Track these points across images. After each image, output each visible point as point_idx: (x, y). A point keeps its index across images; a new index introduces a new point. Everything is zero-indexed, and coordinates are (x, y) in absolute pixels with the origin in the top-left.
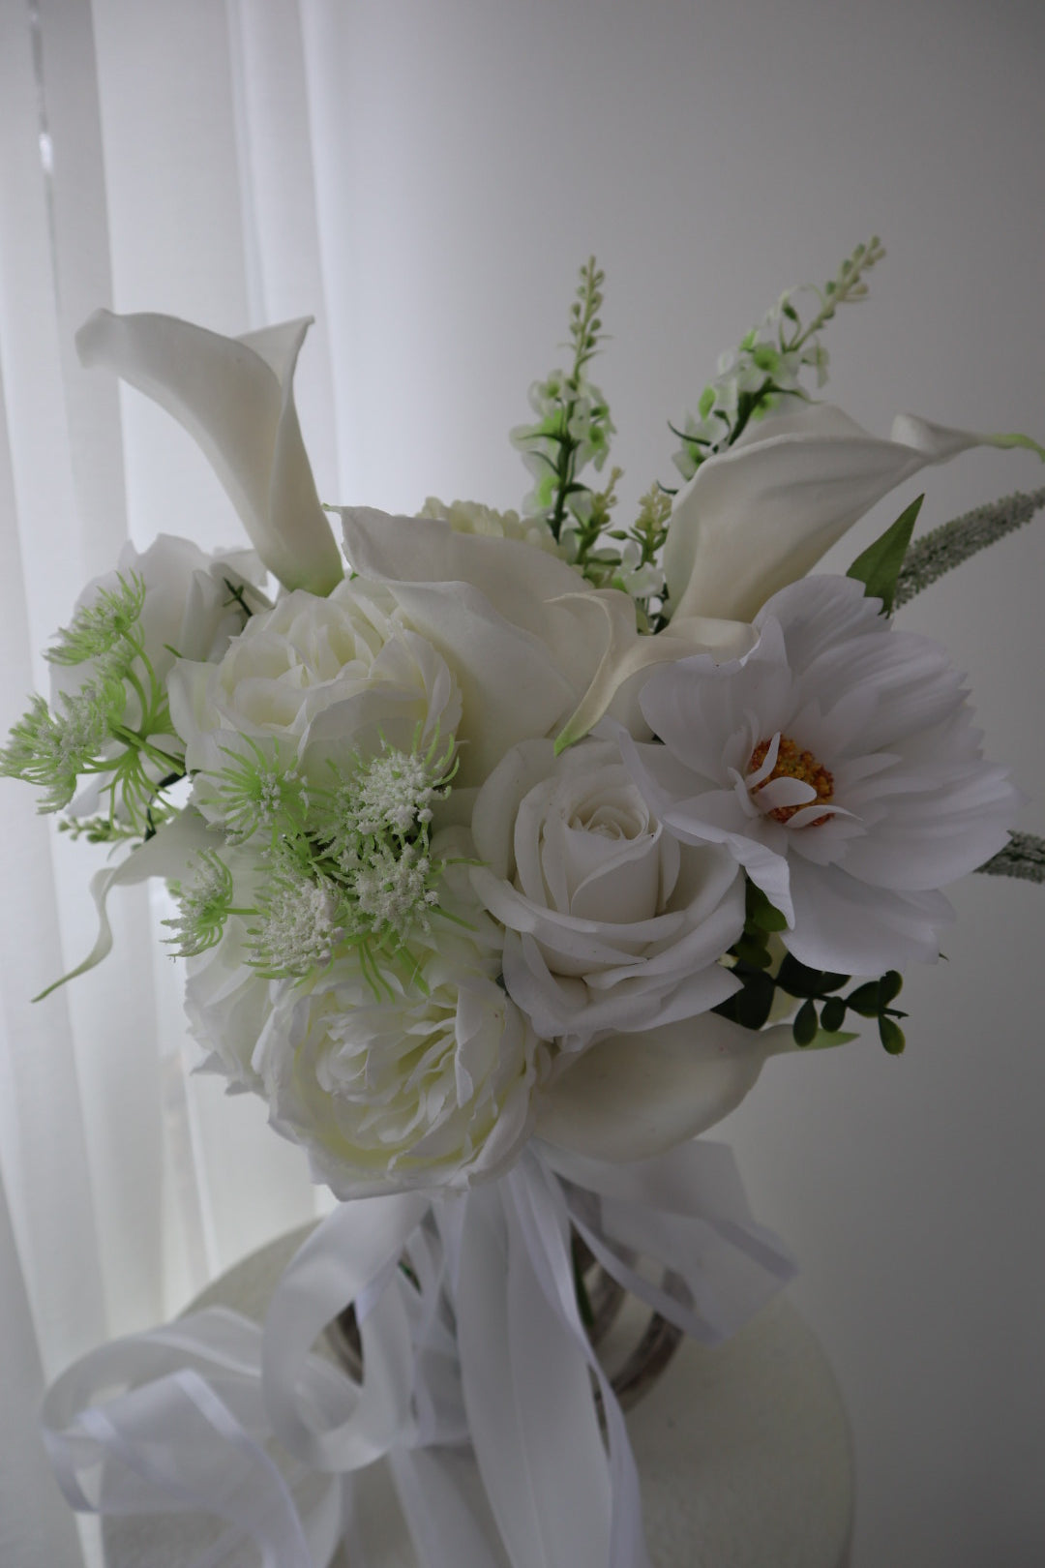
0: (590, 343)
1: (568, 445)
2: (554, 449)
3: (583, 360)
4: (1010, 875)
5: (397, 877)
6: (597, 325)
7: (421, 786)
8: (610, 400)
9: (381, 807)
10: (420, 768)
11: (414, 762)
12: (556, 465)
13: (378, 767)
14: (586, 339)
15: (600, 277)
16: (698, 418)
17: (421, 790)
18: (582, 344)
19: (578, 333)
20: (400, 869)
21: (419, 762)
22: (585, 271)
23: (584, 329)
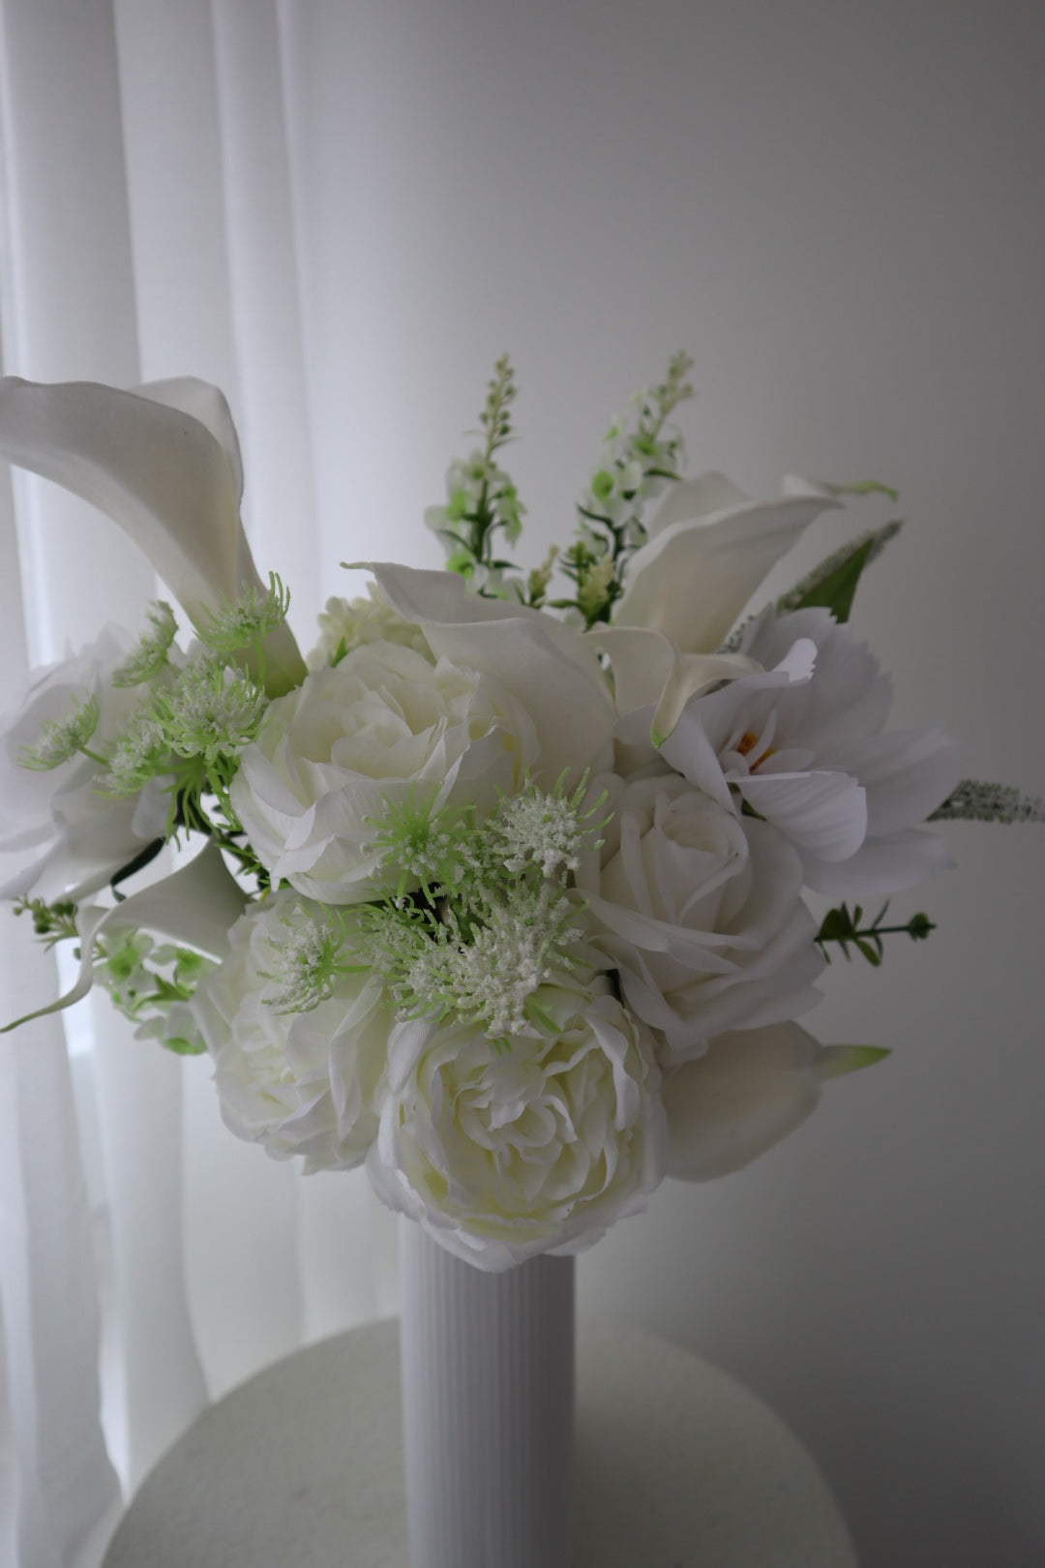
0: (505, 430)
1: (482, 521)
2: (465, 530)
3: (493, 447)
5: (537, 912)
6: (505, 416)
7: (570, 834)
8: (516, 482)
9: (527, 846)
10: (570, 815)
11: (563, 808)
12: (469, 543)
13: (523, 806)
14: (500, 426)
15: (510, 373)
16: (594, 499)
17: (569, 837)
18: (494, 431)
19: (490, 422)
20: (540, 906)
21: (568, 809)
22: (500, 366)
23: (494, 417)
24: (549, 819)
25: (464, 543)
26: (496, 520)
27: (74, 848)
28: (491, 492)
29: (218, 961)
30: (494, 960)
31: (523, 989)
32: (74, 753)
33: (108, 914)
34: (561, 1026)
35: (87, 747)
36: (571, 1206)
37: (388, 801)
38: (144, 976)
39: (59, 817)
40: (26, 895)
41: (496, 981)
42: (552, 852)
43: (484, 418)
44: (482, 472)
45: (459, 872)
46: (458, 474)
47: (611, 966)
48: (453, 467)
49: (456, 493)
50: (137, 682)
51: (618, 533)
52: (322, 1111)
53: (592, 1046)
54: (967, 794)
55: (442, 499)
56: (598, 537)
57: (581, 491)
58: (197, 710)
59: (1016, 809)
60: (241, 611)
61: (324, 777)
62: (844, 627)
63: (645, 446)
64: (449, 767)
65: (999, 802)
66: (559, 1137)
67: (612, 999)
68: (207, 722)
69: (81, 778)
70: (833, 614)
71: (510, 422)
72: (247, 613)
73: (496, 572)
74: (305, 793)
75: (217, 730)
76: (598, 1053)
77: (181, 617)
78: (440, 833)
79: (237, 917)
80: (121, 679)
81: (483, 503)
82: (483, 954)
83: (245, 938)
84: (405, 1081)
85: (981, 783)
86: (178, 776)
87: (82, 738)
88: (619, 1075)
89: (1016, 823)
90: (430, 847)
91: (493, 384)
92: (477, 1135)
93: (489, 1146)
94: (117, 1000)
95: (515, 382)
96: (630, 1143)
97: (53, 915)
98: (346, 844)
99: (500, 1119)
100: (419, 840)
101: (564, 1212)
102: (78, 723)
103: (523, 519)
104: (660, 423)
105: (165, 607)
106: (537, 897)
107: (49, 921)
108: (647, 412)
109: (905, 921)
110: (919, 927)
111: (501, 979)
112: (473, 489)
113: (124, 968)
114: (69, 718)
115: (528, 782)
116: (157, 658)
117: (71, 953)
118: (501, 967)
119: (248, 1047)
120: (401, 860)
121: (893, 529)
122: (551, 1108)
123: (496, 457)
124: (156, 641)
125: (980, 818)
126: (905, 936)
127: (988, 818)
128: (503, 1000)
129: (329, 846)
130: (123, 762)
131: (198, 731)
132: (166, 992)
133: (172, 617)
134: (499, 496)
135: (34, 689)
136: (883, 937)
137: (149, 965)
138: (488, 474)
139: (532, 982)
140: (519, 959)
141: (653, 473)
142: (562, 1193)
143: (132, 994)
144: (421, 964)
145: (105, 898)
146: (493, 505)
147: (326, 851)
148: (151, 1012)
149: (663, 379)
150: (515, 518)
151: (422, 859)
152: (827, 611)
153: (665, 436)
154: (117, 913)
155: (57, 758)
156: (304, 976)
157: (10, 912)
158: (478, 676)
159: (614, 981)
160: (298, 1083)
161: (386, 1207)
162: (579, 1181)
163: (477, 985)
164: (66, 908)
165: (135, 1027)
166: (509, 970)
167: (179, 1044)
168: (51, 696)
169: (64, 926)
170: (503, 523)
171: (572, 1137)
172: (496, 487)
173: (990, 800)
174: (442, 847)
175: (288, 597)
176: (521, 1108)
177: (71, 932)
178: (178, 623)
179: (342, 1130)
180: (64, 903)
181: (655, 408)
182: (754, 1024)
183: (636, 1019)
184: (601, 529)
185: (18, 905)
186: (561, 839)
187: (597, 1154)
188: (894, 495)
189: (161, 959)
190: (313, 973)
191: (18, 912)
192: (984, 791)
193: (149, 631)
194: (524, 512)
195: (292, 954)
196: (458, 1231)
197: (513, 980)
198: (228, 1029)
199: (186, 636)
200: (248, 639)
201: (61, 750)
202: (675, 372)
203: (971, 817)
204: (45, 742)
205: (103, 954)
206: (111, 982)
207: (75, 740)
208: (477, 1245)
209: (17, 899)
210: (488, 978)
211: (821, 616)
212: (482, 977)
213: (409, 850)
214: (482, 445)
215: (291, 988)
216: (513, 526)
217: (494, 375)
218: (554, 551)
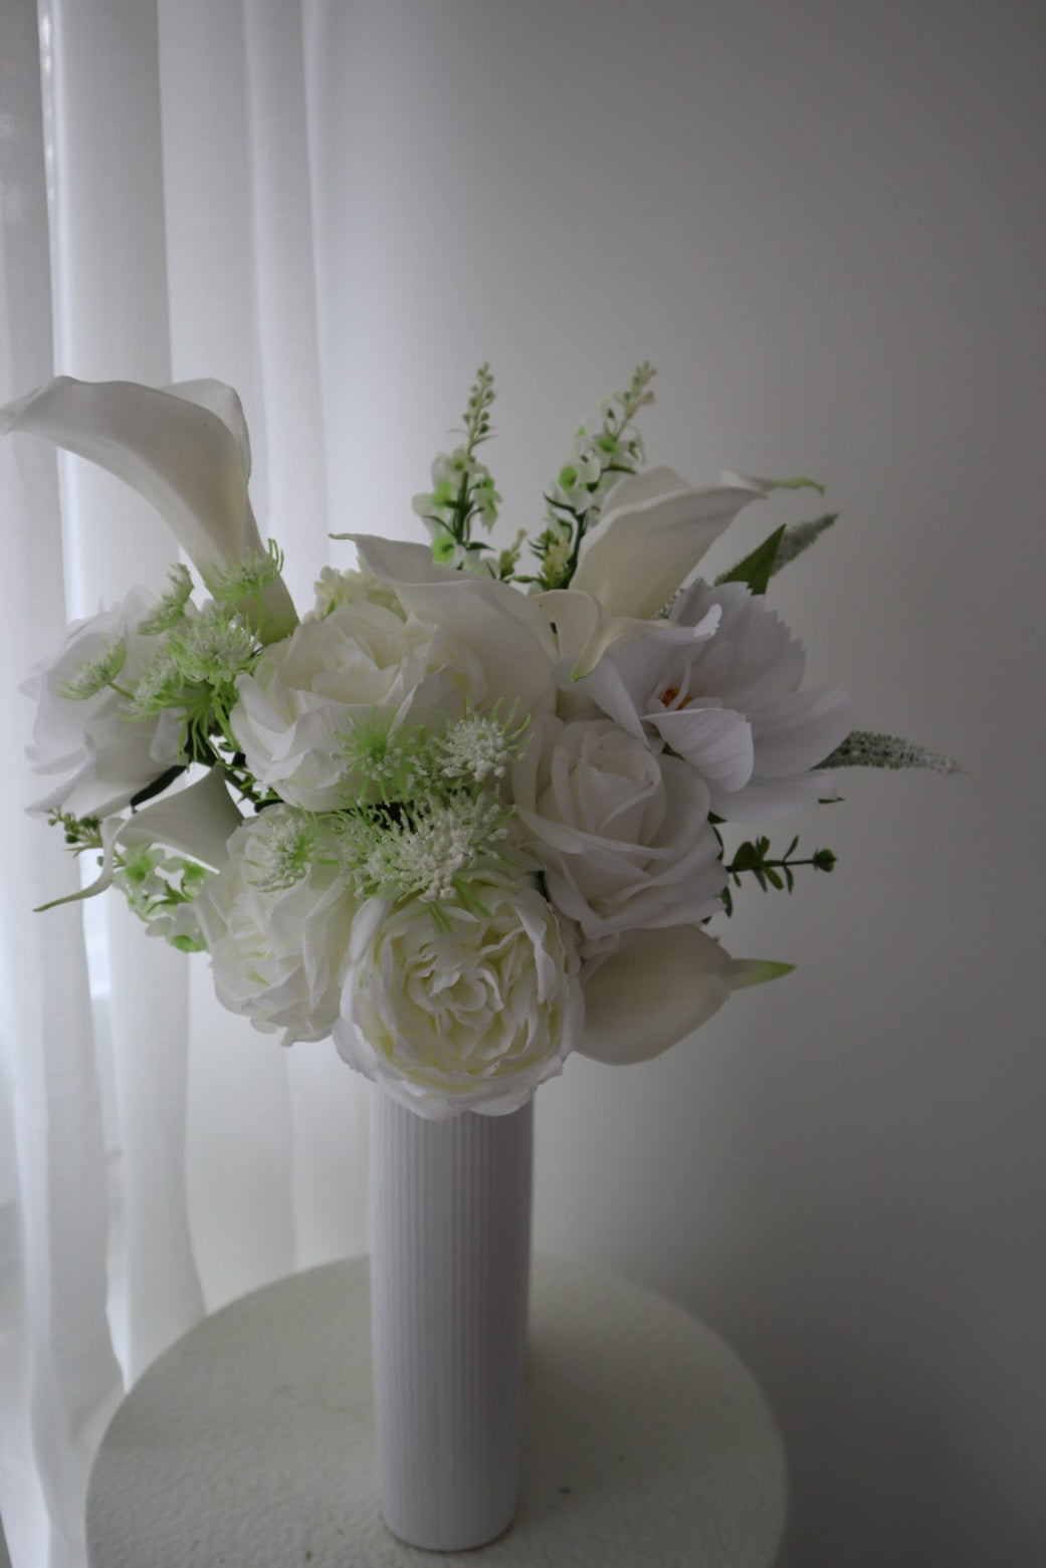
0: (484, 429)
1: (462, 509)
2: (448, 515)
3: (474, 443)
4: (845, 765)
5: (473, 815)
6: (486, 417)
7: (499, 749)
8: (493, 475)
9: (463, 759)
10: (499, 734)
11: (495, 729)
12: (451, 527)
13: (464, 727)
14: (480, 426)
15: (490, 379)
16: (561, 491)
17: (498, 751)
18: (475, 430)
19: (472, 422)
20: (476, 810)
21: (499, 729)
22: (481, 373)
23: (476, 418)
24: (482, 737)
25: (447, 528)
26: (475, 507)
27: (101, 770)
28: (471, 483)
29: (217, 872)
30: (431, 844)
31: (453, 865)
32: (103, 686)
33: (123, 825)
34: (493, 910)
35: (114, 682)
36: (498, 1064)
37: (354, 719)
38: (156, 882)
39: (89, 741)
40: (59, 808)
41: (431, 859)
42: (483, 762)
43: (467, 418)
44: (462, 466)
45: (411, 780)
46: (441, 466)
47: (538, 868)
48: (437, 461)
49: (440, 482)
50: (160, 630)
51: (581, 519)
52: (296, 982)
53: (520, 930)
54: (862, 743)
55: (428, 488)
56: (563, 523)
57: (549, 481)
58: (204, 645)
59: (902, 756)
60: (244, 569)
61: (304, 701)
62: (759, 597)
63: (608, 444)
64: (406, 694)
65: (888, 750)
66: (489, 1005)
67: (537, 894)
68: (212, 655)
69: (110, 707)
70: (749, 587)
71: (488, 422)
72: (248, 570)
73: (474, 552)
74: (289, 713)
75: (220, 661)
76: (523, 936)
77: (196, 578)
78: (395, 747)
79: (235, 828)
80: (146, 629)
81: (464, 491)
82: (423, 839)
83: (241, 849)
84: (362, 955)
85: (875, 734)
86: (188, 707)
87: (111, 673)
88: (539, 953)
89: (903, 770)
90: (387, 757)
91: (475, 389)
92: (421, 1001)
93: (429, 1008)
94: (132, 902)
95: (493, 387)
96: (551, 1017)
97: (82, 828)
98: (319, 754)
99: (439, 986)
100: (378, 752)
101: (492, 1070)
102: (108, 660)
103: (499, 507)
104: (624, 424)
105: (183, 569)
106: (475, 803)
107: (77, 832)
108: (611, 415)
109: (810, 856)
110: (824, 861)
111: (435, 857)
112: (455, 480)
113: (139, 875)
114: (101, 657)
115: (468, 710)
116: (176, 609)
117: (95, 860)
118: (436, 848)
119: (240, 935)
120: (363, 768)
121: (828, 521)
122: (483, 980)
123: (475, 453)
124: (175, 597)
125: (873, 765)
126: (810, 867)
127: (880, 765)
128: (436, 874)
129: (306, 756)
130: (145, 692)
131: (205, 662)
132: (173, 898)
133: (189, 579)
134: (478, 486)
135: (72, 636)
136: (791, 868)
137: (159, 872)
138: (468, 467)
139: (459, 859)
140: (451, 843)
141: (613, 468)
142: (492, 1054)
143: (146, 897)
144: (378, 854)
145: (126, 813)
146: (472, 496)
147: (303, 761)
148: (161, 913)
149: (627, 386)
150: (492, 506)
151: (380, 767)
152: (746, 584)
153: (627, 436)
154: (132, 823)
155: (91, 689)
156: (283, 861)
157: (47, 823)
158: (436, 627)
159: (540, 881)
160: (279, 957)
161: (347, 1066)
162: (506, 1044)
163: (416, 863)
164: (92, 823)
165: (146, 925)
166: (442, 851)
167: (184, 942)
168: (86, 641)
169: (90, 838)
170: (480, 510)
171: (500, 1006)
172: (476, 478)
173: (880, 749)
174: (396, 758)
175: (282, 558)
176: (456, 977)
177: (97, 843)
178: (194, 582)
179: (313, 1000)
180: (92, 818)
181: (620, 412)
182: (662, 924)
183: (557, 911)
184: (567, 516)
185: (53, 817)
186: (491, 752)
187: (522, 1025)
188: (821, 489)
189: (171, 866)
190: (289, 858)
191: (53, 823)
192: (877, 741)
193: (169, 588)
194: (500, 500)
195: (274, 845)
196: (404, 1083)
197: (444, 859)
198: (225, 927)
199: (200, 596)
200: (249, 592)
201: (94, 682)
202: (637, 381)
203: (866, 764)
204: (80, 677)
205: (121, 863)
206: (127, 886)
207: (106, 676)
208: (417, 1092)
209: (51, 811)
210: (425, 856)
211: (741, 588)
212: (420, 856)
213: (369, 760)
214: (465, 441)
215: (272, 871)
216: (490, 513)
217: (476, 382)
218: (522, 534)
